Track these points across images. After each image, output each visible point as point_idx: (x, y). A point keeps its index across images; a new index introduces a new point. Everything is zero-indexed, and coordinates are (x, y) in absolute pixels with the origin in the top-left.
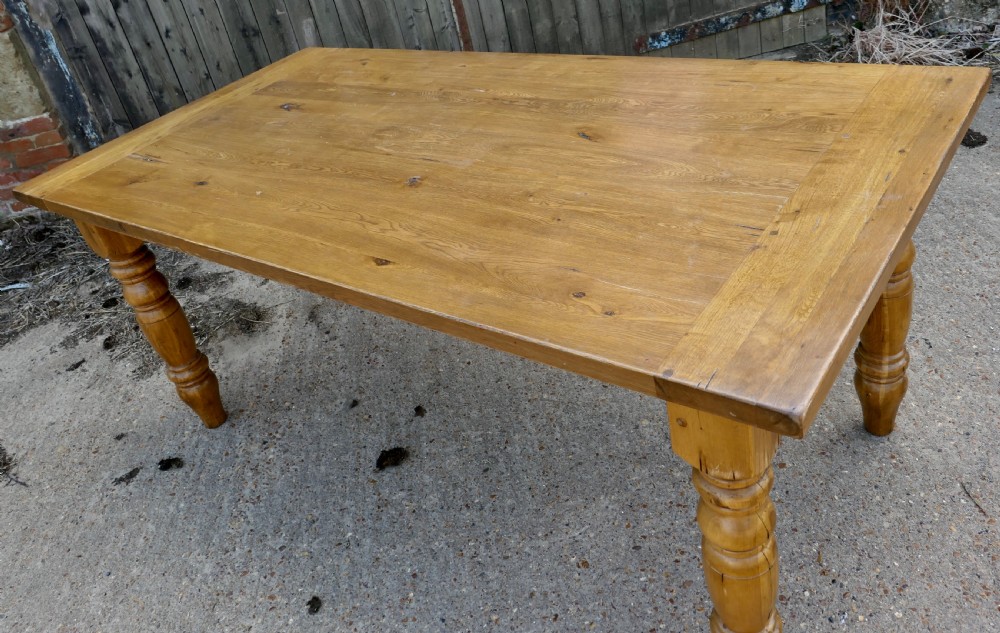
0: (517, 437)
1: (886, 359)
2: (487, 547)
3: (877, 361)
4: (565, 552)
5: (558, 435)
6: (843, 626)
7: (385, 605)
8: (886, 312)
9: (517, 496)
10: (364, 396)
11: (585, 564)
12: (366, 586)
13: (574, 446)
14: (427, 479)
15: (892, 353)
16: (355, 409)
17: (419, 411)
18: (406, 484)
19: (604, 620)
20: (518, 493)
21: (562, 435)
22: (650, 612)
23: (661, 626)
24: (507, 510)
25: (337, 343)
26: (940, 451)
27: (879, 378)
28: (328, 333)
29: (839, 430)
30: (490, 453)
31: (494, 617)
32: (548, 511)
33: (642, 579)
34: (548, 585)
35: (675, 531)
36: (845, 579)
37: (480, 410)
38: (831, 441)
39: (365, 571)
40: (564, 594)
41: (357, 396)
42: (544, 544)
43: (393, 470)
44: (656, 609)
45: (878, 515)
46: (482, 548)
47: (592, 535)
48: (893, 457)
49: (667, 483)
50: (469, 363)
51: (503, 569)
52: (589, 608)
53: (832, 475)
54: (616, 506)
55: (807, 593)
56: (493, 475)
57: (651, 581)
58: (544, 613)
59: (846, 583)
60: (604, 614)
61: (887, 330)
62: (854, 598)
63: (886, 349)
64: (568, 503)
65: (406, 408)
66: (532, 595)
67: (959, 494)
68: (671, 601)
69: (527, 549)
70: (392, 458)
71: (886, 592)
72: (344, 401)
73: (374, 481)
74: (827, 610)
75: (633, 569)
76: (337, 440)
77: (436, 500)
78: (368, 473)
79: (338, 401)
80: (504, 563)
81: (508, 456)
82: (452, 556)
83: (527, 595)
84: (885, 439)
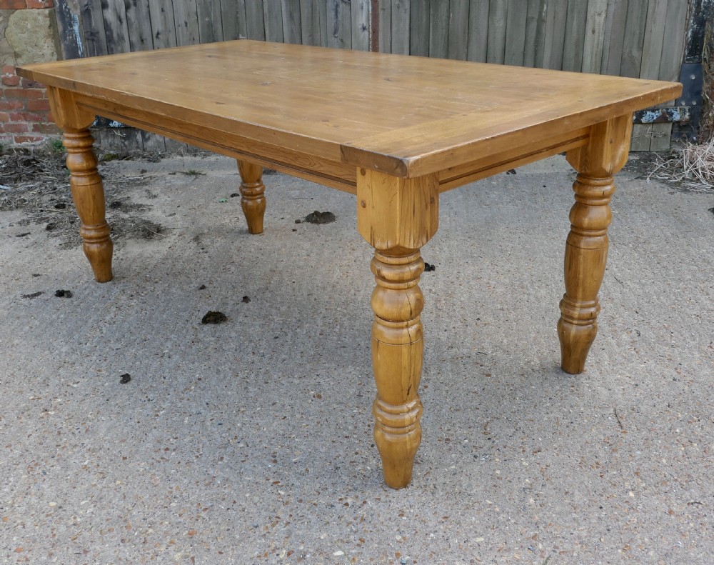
0: (308, 325)
1: (578, 305)
2: (257, 375)
3: (573, 304)
4: (309, 388)
5: (337, 330)
6: (482, 461)
7: (172, 389)
8: (581, 260)
9: (290, 354)
10: (211, 285)
11: (319, 397)
12: (165, 378)
13: (345, 338)
14: (233, 334)
15: (584, 299)
16: (202, 291)
17: (246, 299)
18: (217, 335)
19: (316, 426)
20: (293, 354)
21: (340, 330)
22: (350, 428)
23: (355, 436)
24: (279, 360)
25: (206, 255)
26: (610, 390)
27: (572, 318)
28: (203, 249)
29: (541, 366)
30: (284, 330)
31: (242, 409)
32: (308, 366)
33: (355, 411)
34: (287, 401)
36: (497, 439)
37: (289, 307)
39: (167, 370)
40: (296, 408)
41: (206, 285)
42: (296, 382)
43: (212, 326)
44: (356, 427)
45: (543, 413)
46: (253, 375)
47: (332, 383)
48: (573, 386)
50: (294, 282)
51: (261, 388)
52: (310, 418)
53: (522, 387)
54: (357, 373)
55: (466, 441)
56: (280, 341)
57: (360, 413)
58: (277, 414)
60: (318, 423)
61: (581, 276)
62: (498, 449)
63: (580, 295)
64: (325, 365)
65: (238, 297)
66: (274, 404)
67: (610, 414)
68: (369, 426)
69: (283, 382)
70: (214, 318)
71: (524, 451)
72: (196, 286)
73: (196, 329)
74: (476, 451)
75: (351, 405)
76: (181, 304)
77: (234, 346)
78: (194, 324)
79: (192, 285)
80: (264, 385)
81: (296, 334)
82: (230, 375)
83: (270, 403)
84: (573, 376)
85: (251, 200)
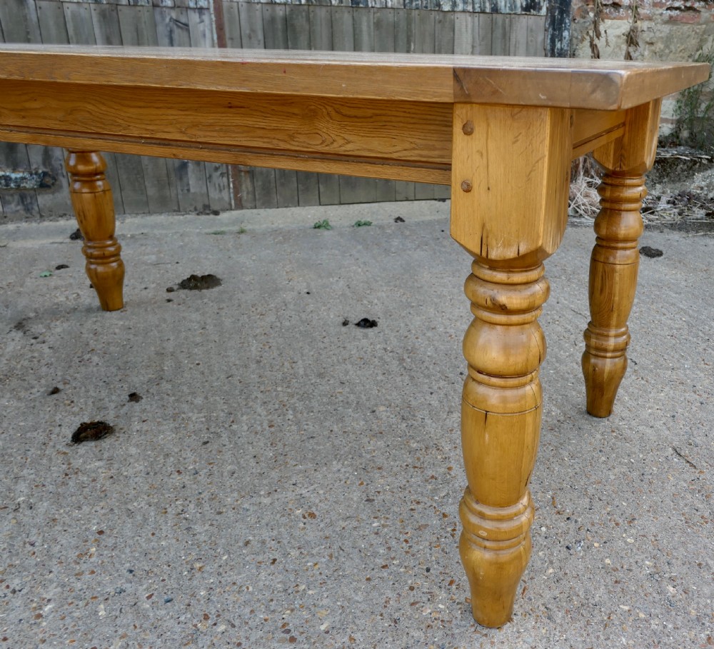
0: (245, 418)
1: (613, 332)
2: (199, 504)
3: (605, 333)
4: (290, 506)
5: (291, 417)
6: (580, 551)
7: (55, 561)
8: (617, 279)
9: (239, 463)
10: (68, 386)
11: (312, 515)
12: (32, 545)
13: (307, 425)
14: (133, 450)
15: (618, 326)
16: (55, 396)
17: (134, 397)
18: (106, 455)
19: (330, 561)
20: (242, 461)
21: (295, 417)
22: (381, 551)
23: (395, 562)
24: (225, 474)
25: (45, 347)
26: (651, 427)
27: (606, 350)
28: (35, 338)
29: (565, 414)
30: (212, 430)
31: (198, 565)
32: (274, 474)
33: (375, 525)
34: (266, 534)
35: (411, 486)
36: (579, 516)
37: (206, 398)
38: (559, 421)
39: (34, 531)
40: (285, 542)
41: (60, 386)
42: (267, 501)
43: (93, 444)
44: (389, 548)
45: (605, 471)
46: (192, 506)
47: (321, 492)
48: (613, 431)
49: (403, 451)
50: (198, 364)
51: (214, 522)
52: (314, 552)
53: (561, 444)
54: (349, 469)
55: (544, 529)
56: (213, 447)
57: (384, 526)
58: (260, 558)
59: (580, 520)
60: (331, 556)
61: (617, 298)
62: (588, 530)
63: (614, 321)
64: (297, 468)
65: (119, 395)
66: (247, 543)
67: (672, 455)
68: (406, 541)
69: (246, 506)
70: (92, 432)
71: (617, 524)
72: (42, 390)
73: (65, 453)
74: (564, 540)
75: (364, 517)
76: (25, 420)
77: (142, 468)
78: (58, 447)
79: (34, 390)
80: (218, 517)
81: (234, 433)
82: (152, 514)
83: (241, 544)
84: (605, 420)
85: (102, 264)
